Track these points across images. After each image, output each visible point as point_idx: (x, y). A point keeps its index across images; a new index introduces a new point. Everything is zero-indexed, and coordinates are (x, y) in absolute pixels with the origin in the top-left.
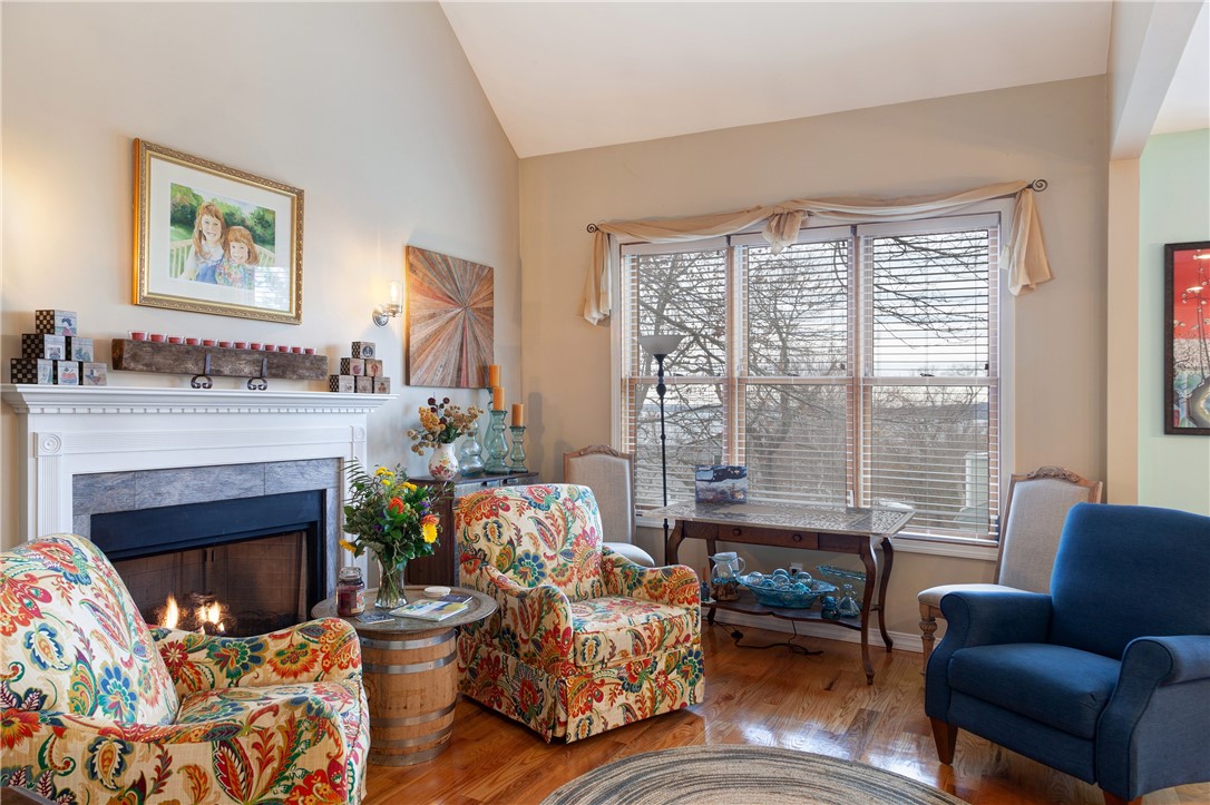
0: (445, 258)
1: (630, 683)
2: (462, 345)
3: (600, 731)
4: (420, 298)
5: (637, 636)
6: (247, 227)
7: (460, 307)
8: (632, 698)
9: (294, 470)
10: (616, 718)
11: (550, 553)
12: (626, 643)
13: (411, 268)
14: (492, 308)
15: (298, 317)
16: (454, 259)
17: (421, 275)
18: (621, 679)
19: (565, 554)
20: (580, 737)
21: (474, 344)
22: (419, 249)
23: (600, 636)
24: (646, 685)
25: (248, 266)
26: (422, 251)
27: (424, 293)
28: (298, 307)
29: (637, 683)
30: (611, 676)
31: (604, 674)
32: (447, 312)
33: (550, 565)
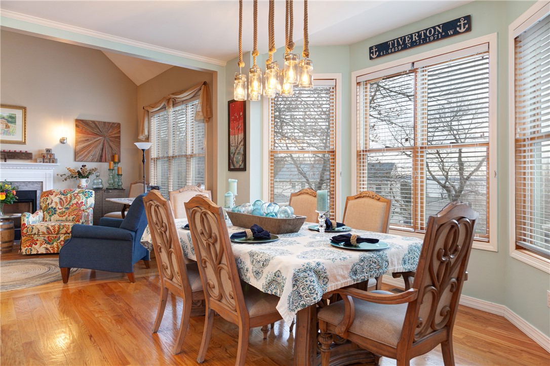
0: (94, 122)
1: (49, 242)
2: (103, 149)
3: (35, 253)
4: (80, 135)
5: (48, 228)
6: (5, 119)
7: (101, 136)
8: (49, 246)
9: (23, 184)
10: (42, 250)
11: (60, 207)
12: (45, 230)
13: (77, 126)
14: (120, 137)
15: (25, 142)
16: (99, 122)
17: (81, 128)
18: (45, 240)
19: (65, 208)
20: (27, 253)
21: (110, 148)
22: (80, 120)
23: (34, 227)
24: (55, 243)
25: (6, 130)
26: (82, 121)
27: (82, 133)
28: (25, 139)
29: (52, 242)
30: (41, 238)
31: (38, 238)
32: (94, 139)
33: (59, 211)
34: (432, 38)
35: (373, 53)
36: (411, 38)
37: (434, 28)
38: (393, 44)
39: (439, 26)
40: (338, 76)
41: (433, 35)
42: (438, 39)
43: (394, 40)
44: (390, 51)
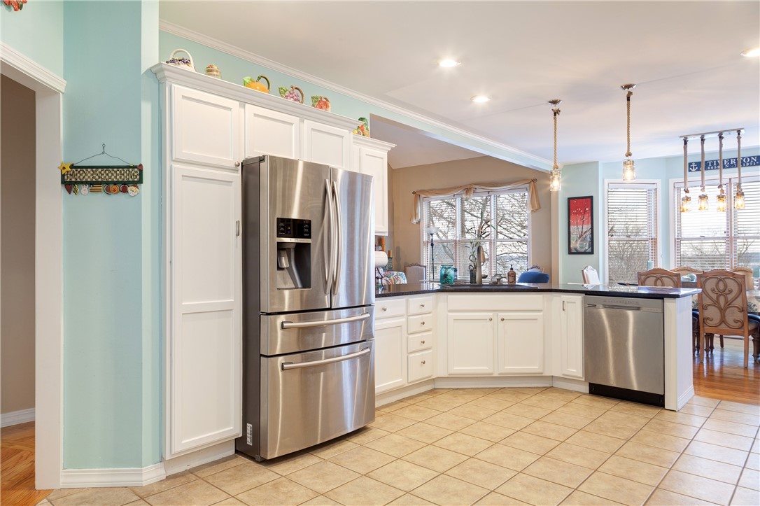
34: (748, 164)
35: (692, 167)
36: (730, 161)
37: (750, 158)
38: (712, 164)
39: (754, 157)
40: (659, 182)
41: (749, 162)
42: (753, 165)
43: (713, 161)
44: (709, 168)
